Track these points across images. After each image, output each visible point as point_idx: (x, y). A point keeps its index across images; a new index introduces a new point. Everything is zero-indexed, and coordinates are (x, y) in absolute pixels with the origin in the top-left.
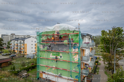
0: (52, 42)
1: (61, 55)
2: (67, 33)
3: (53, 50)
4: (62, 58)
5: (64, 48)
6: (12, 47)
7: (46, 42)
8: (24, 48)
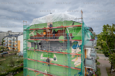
0: (43, 38)
1: (55, 56)
2: (64, 25)
3: (44, 50)
4: (56, 60)
5: (59, 47)
6: (6, 44)
7: (35, 39)
8: (17, 45)
